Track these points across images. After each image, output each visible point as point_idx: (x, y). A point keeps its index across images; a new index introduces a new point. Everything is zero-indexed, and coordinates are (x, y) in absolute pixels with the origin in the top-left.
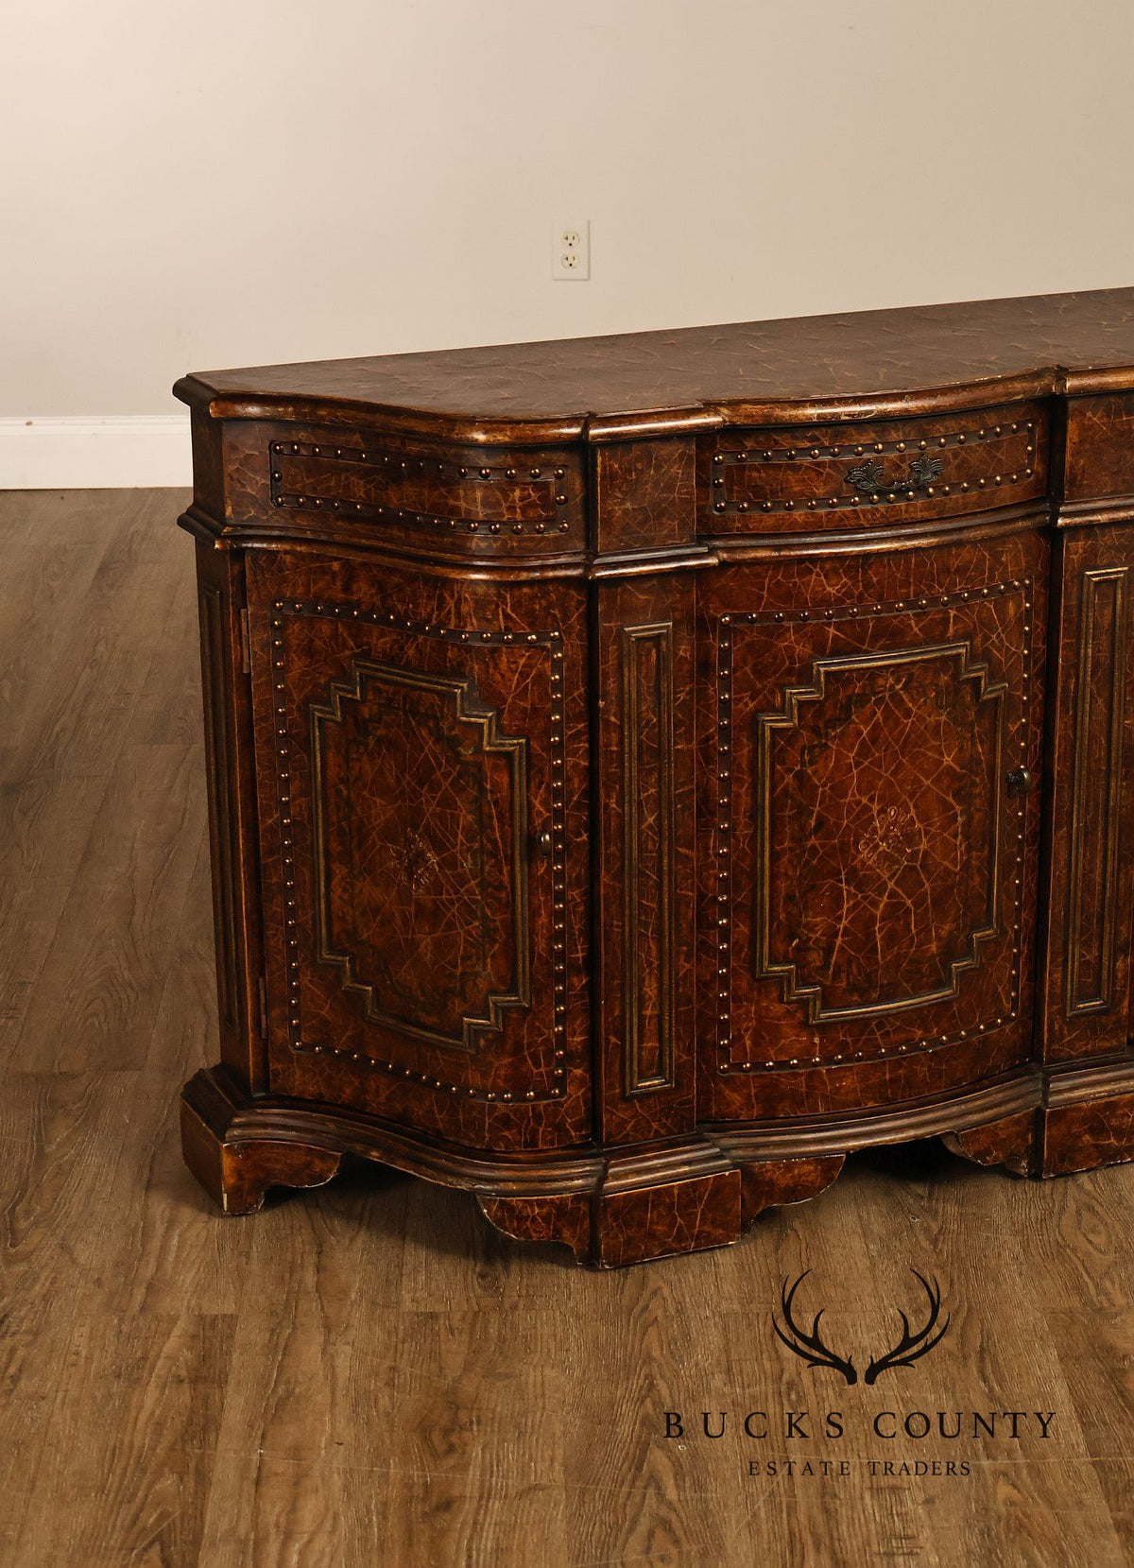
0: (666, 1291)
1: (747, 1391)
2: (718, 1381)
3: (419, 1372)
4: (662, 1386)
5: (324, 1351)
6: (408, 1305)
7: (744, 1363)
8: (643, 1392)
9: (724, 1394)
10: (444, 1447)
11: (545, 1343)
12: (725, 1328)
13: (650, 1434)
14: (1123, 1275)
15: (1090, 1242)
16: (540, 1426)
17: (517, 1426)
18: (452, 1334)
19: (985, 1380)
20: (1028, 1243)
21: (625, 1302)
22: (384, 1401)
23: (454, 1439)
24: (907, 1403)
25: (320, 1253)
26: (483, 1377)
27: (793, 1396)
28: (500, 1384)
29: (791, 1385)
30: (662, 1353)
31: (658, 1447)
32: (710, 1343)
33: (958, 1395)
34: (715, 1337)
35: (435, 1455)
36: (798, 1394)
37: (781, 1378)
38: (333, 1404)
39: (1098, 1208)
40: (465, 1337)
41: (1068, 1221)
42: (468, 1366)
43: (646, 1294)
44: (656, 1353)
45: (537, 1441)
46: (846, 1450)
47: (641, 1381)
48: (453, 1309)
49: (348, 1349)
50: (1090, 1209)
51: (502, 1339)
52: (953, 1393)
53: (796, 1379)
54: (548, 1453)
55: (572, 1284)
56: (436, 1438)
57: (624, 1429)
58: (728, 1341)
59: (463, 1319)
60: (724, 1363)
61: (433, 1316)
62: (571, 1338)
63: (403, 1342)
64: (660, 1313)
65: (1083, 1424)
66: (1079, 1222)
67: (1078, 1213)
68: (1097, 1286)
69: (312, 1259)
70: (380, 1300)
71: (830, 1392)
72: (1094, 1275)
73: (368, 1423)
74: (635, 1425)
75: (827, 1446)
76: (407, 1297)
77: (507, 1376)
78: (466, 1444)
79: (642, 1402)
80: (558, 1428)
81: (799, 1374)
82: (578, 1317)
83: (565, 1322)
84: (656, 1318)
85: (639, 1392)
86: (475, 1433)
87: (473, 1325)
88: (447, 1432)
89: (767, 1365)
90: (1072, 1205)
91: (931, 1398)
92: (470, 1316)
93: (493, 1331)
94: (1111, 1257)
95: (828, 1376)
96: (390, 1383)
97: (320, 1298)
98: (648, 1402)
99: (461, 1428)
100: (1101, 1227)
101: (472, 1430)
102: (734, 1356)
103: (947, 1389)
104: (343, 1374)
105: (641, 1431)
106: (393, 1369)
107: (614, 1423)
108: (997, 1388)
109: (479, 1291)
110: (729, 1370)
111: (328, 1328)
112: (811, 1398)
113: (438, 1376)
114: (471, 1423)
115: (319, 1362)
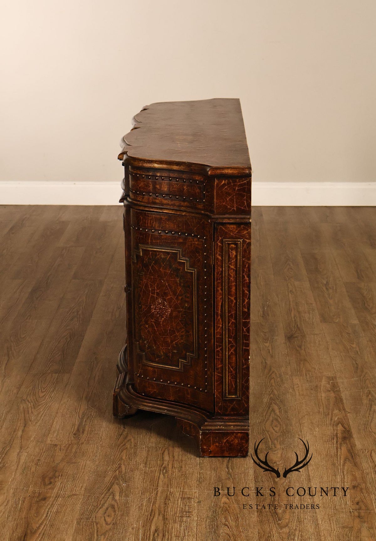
0: (132, 440)
1: (150, 469)
2: (142, 466)
3: (46, 461)
4: (123, 467)
5: (18, 454)
6: (49, 442)
7: (151, 461)
8: (116, 469)
9: (142, 470)
10: (49, 482)
11: (89, 454)
12: (148, 451)
13: (115, 480)
14: (281, 439)
15: (274, 429)
16: (81, 477)
17: (74, 477)
18: (60, 451)
19: (228, 468)
20: (254, 429)
21: (118, 443)
22: (33, 469)
23: (52, 480)
24: (201, 474)
25: (25, 427)
26: (67, 463)
27: (164, 471)
28: (72, 465)
29: (164, 468)
30: (126, 458)
31: (117, 484)
32: (142, 455)
33: (218, 472)
34: (144, 454)
35: (45, 485)
36: (166, 471)
37: (162, 465)
38: (17, 469)
39: (280, 420)
40: (64, 451)
41: (268, 423)
42: (63, 460)
43: (126, 441)
44: (124, 458)
45: (79, 481)
46: (177, 487)
47: (116, 466)
48: (63, 443)
49: (26, 454)
50: (277, 420)
51: (76, 452)
52: (216, 472)
53: (167, 466)
54: (81, 485)
55: (103, 437)
56: (47, 481)
57: (107, 479)
58: (148, 454)
59: (65, 447)
60: (145, 460)
61: (56, 445)
62: (98, 453)
63: (44, 452)
64: (129, 446)
65: (256, 481)
66: (272, 424)
67: (272, 421)
68: (272, 442)
69: (22, 428)
70: (40, 440)
71: (177, 470)
72: (272, 439)
73: (26, 475)
74: (111, 478)
75: (171, 485)
76: (49, 439)
77: (75, 463)
78: (56, 482)
79: (116, 471)
80: (86, 478)
81: (168, 465)
82: (102, 447)
83: (97, 448)
84: (127, 448)
85: (116, 468)
86: (60, 479)
87: (68, 448)
88: (51, 478)
89: (159, 462)
90: (271, 418)
91: (209, 473)
92: (68, 445)
93: (74, 450)
94: (279, 434)
95: (177, 466)
96: (37, 464)
97: (21, 439)
98: (117, 472)
99: (55, 477)
100: (279, 425)
101: (59, 478)
102: (149, 459)
103: (214, 470)
104: (22, 461)
105: (113, 480)
106: (39, 460)
107: (105, 477)
108: (231, 470)
109: (72, 438)
110: (146, 463)
111: (21, 448)
112: (170, 472)
113: (53, 462)
114: (59, 476)
115: (16, 457)
